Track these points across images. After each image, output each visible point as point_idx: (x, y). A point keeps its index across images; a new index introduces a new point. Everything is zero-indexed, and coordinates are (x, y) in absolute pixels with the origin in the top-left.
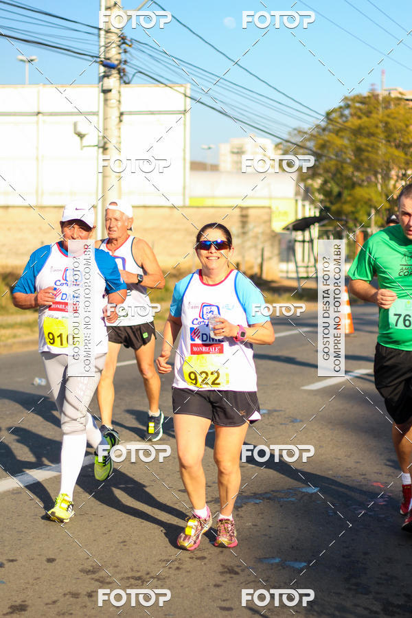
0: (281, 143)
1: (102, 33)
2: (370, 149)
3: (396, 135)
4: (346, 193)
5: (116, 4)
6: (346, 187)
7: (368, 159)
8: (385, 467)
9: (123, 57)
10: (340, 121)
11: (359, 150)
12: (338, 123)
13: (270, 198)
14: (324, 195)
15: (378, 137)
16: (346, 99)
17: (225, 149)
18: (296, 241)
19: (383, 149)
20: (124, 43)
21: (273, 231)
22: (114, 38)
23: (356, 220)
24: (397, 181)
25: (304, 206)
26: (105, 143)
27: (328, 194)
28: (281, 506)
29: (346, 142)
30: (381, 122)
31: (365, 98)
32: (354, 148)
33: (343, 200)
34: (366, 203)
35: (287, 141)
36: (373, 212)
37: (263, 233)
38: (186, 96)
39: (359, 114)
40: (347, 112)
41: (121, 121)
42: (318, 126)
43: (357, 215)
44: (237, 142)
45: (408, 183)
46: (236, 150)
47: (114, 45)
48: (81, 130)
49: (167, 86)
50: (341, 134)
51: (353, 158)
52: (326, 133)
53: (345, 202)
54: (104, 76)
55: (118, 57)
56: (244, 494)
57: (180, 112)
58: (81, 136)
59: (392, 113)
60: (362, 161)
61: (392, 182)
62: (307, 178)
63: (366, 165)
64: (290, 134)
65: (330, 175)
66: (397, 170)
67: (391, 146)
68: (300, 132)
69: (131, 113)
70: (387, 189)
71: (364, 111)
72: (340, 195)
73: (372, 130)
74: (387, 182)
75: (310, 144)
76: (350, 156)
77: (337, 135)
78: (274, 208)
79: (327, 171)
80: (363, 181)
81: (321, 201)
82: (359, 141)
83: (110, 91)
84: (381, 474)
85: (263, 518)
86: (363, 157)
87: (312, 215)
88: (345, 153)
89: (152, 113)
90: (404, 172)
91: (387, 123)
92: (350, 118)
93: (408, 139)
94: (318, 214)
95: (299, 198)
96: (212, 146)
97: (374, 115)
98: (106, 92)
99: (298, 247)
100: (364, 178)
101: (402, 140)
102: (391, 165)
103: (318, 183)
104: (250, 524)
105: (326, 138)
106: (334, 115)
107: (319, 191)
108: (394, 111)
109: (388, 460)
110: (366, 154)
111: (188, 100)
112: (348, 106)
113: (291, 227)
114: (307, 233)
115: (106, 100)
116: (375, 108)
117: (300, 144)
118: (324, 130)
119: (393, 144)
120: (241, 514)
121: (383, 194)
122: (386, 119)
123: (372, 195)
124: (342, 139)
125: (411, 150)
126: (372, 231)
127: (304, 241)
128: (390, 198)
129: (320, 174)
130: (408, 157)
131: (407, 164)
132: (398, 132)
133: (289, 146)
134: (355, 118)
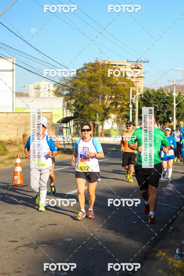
0: (56, 84)
2: (96, 87)
3: (107, 80)
4: (85, 106)
6: (85, 104)
7: (95, 91)
8: (102, 228)
10: (82, 74)
11: (91, 87)
12: (81, 75)
13: (52, 109)
14: (76, 107)
15: (99, 82)
16: (85, 64)
17: (32, 87)
18: (63, 128)
19: (101, 87)
21: (53, 123)
23: (90, 118)
24: (108, 101)
25: (67, 112)
27: (77, 107)
28: (55, 247)
29: (85, 84)
30: (101, 74)
31: (93, 64)
32: (89, 86)
33: (84, 109)
34: (94, 110)
35: (59, 83)
36: (97, 114)
37: (49, 124)
38: (13, 63)
39: (91, 71)
40: (85, 70)
42: (73, 77)
43: (90, 116)
44: (37, 84)
45: (113, 101)
46: (36, 87)
49: (4, 59)
50: (82, 80)
51: (88, 90)
52: (76, 79)
56: (39, 242)
57: (10, 71)
60: (92, 92)
61: (106, 101)
62: (68, 100)
63: (94, 94)
64: (60, 79)
65: (78, 98)
66: (108, 95)
67: (105, 85)
68: (64, 79)
70: (103, 104)
71: (93, 70)
72: (83, 107)
73: (96, 78)
74: (103, 101)
75: (69, 84)
76: (87, 89)
77: (81, 80)
78: (53, 113)
79: (77, 96)
80: (93, 101)
81: (75, 110)
82: (91, 83)
84: (100, 231)
86: (93, 90)
87: (70, 116)
88: (85, 89)
90: (111, 96)
91: (103, 75)
92: (87, 73)
93: (112, 82)
94: (73, 116)
95: (65, 108)
96: (25, 86)
97: (97, 72)
99: (64, 130)
100: (93, 99)
101: (110, 82)
102: (105, 94)
103: (73, 102)
104: (41, 256)
105: (76, 82)
106: (80, 72)
107: (73, 105)
108: (106, 70)
110: (94, 89)
111: (14, 65)
112: (86, 68)
113: (61, 121)
114: (68, 124)
116: (98, 68)
117: (64, 84)
118: (75, 78)
119: (106, 84)
120: (37, 251)
121: (102, 107)
122: (103, 73)
123: (97, 107)
124: (83, 82)
125: (114, 87)
126: (97, 123)
127: (67, 128)
128: (105, 108)
129: (74, 98)
130: (113, 90)
131: (112, 93)
132: (108, 79)
133: (60, 85)
134: (89, 73)
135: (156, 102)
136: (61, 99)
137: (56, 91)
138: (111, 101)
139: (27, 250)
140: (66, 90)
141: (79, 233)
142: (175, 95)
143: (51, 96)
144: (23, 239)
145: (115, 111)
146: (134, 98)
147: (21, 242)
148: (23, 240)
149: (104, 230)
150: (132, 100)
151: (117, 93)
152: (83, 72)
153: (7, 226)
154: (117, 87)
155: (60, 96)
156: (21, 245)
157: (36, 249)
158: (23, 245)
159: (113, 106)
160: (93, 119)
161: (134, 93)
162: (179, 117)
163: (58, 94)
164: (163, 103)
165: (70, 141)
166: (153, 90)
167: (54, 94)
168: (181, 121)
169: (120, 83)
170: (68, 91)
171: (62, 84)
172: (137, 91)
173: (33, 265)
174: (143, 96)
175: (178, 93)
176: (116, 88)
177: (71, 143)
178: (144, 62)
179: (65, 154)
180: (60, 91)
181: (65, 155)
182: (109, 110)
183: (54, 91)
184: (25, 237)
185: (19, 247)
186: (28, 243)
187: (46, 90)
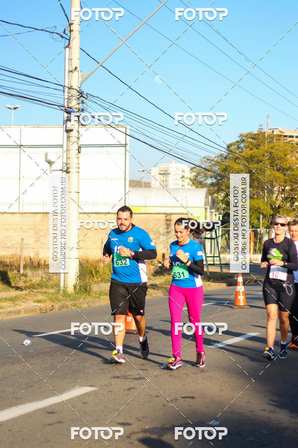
0: (194, 168)
1: (66, 89)
3: (278, 162)
5: (76, 68)
8: (268, 406)
9: (81, 106)
10: (237, 151)
12: (235, 153)
13: (187, 207)
14: (225, 205)
15: (264, 164)
16: (241, 135)
17: (155, 171)
18: (205, 238)
19: (268, 172)
20: (82, 96)
22: (75, 93)
24: (278, 195)
25: (212, 212)
26: (68, 168)
30: (267, 152)
31: (255, 135)
34: (256, 210)
35: (198, 166)
36: (261, 216)
38: (126, 134)
39: (251, 146)
40: (242, 145)
41: (79, 152)
42: (221, 155)
44: (163, 166)
45: (286, 196)
46: (162, 172)
47: (74, 98)
48: (50, 158)
49: (112, 127)
50: (237, 161)
52: (227, 160)
54: (67, 120)
55: (77, 106)
56: (165, 426)
57: (122, 146)
58: (50, 163)
59: (275, 146)
60: (253, 180)
61: (275, 196)
62: (214, 193)
63: (256, 183)
66: (278, 186)
67: (274, 170)
68: (208, 159)
69: (87, 146)
70: (271, 200)
71: (254, 144)
73: (259, 159)
74: (271, 196)
75: (216, 168)
77: (235, 162)
79: (228, 187)
81: (224, 209)
82: (251, 166)
83: (72, 130)
84: (265, 410)
86: (254, 178)
87: (217, 219)
89: (102, 146)
90: (283, 188)
91: (271, 153)
92: (244, 150)
93: (286, 165)
94: (221, 219)
95: (208, 207)
96: (145, 170)
97: (262, 147)
98: (68, 131)
99: (208, 243)
100: (255, 192)
101: (281, 165)
102: (274, 183)
103: (221, 196)
105: (227, 164)
106: (232, 148)
107: (222, 201)
108: (276, 144)
109: (271, 400)
110: (256, 175)
111: (127, 136)
112: (243, 141)
114: (214, 233)
115: (68, 137)
116: (262, 142)
117: (207, 168)
118: (226, 158)
119: (275, 168)
121: (268, 204)
122: (270, 150)
123: (261, 204)
124: (238, 165)
125: (288, 172)
126: (260, 231)
127: (211, 239)
128: (274, 207)
129: (223, 190)
130: (286, 178)
131: (286, 182)
132: (278, 160)
133: (201, 170)
134: (248, 149)
136: (203, 192)
137: (195, 179)
138: (283, 196)
140: (211, 177)
141: (231, 413)
143: (187, 186)
144: (140, 420)
145: (290, 212)
147: (138, 426)
148: (140, 422)
149: (272, 408)
151: (293, 182)
152: (239, 148)
153: (115, 399)
154: (293, 173)
155: (202, 187)
156: (137, 431)
157: (162, 438)
158: (140, 430)
159: (286, 203)
160: (254, 225)
163: (197, 183)
165: (217, 261)
167: (191, 183)
170: (213, 179)
171: (204, 167)
176: (291, 174)
177: (219, 263)
179: (209, 281)
180: (201, 178)
181: (209, 283)
182: (281, 210)
183: (190, 179)
184: (143, 418)
185: (134, 433)
186: (148, 427)
187: (179, 177)
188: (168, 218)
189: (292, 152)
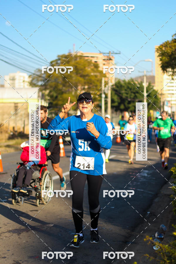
0: (31, 75)
2: (69, 77)
3: (80, 71)
4: (59, 97)
6: (59, 94)
7: (68, 82)
16: (59, 56)
17: (7, 78)
24: (81, 91)
25: (41, 102)
27: (51, 97)
31: (66, 56)
35: (34, 74)
37: (24, 114)
40: (59, 62)
44: (12, 75)
46: (12, 79)
51: (62, 81)
53: (59, 100)
60: (66, 82)
61: (79, 91)
62: (43, 90)
63: (68, 84)
64: (35, 71)
65: (52, 89)
66: (81, 86)
67: (78, 76)
68: (39, 70)
71: (66, 61)
72: (56, 97)
74: (77, 91)
78: (29, 103)
79: (51, 87)
81: (49, 100)
85: (30, 238)
88: (59, 79)
90: (84, 87)
93: (85, 73)
94: (48, 105)
95: (40, 99)
100: (67, 90)
101: (83, 73)
102: (78, 84)
103: (47, 92)
104: (25, 241)
106: (54, 63)
107: (48, 95)
108: (79, 61)
112: (59, 59)
117: (39, 75)
120: (20, 237)
121: (75, 96)
122: (76, 64)
125: (87, 78)
129: (48, 88)
130: (86, 81)
131: (85, 83)
135: (127, 92)
136: (36, 89)
137: (31, 82)
139: (10, 236)
140: (41, 81)
141: (60, 219)
142: (145, 85)
143: (26, 87)
144: (6, 225)
146: (106, 88)
147: (5, 229)
150: (104, 90)
151: (90, 84)
152: (57, 63)
154: (89, 78)
155: (35, 87)
156: (5, 231)
157: (20, 235)
158: (6, 231)
161: (106, 83)
162: (150, 106)
163: (32, 84)
164: (134, 93)
166: (124, 81)
167: (29, 84)
168: (151, 110)
169: (92, 74)
171: (37, 74)
172: (109, 81)
173: (17, 250)
174: (114, 87)
175: (148, 84)
178: (116, 53)
180: (34, 82)
183: (29, 82)
184: (8, 223)
185: (3, 233)
186: (11, 229)
187: (22, 81)
188: (16, 105)
189: (89, 65)
